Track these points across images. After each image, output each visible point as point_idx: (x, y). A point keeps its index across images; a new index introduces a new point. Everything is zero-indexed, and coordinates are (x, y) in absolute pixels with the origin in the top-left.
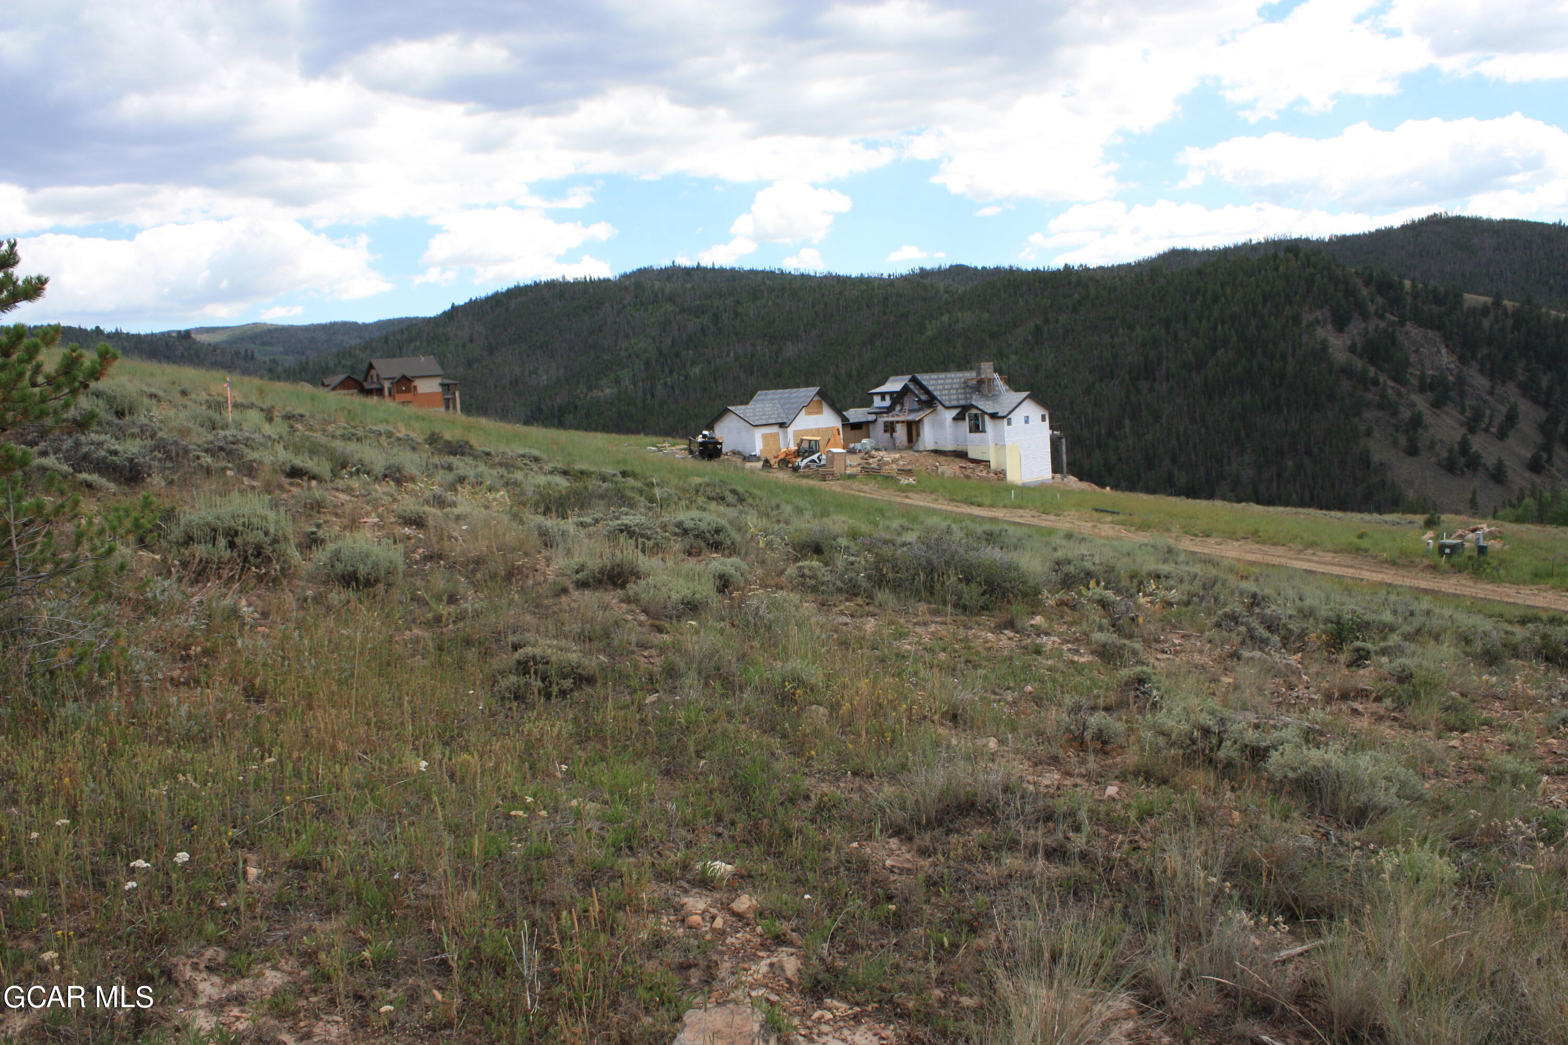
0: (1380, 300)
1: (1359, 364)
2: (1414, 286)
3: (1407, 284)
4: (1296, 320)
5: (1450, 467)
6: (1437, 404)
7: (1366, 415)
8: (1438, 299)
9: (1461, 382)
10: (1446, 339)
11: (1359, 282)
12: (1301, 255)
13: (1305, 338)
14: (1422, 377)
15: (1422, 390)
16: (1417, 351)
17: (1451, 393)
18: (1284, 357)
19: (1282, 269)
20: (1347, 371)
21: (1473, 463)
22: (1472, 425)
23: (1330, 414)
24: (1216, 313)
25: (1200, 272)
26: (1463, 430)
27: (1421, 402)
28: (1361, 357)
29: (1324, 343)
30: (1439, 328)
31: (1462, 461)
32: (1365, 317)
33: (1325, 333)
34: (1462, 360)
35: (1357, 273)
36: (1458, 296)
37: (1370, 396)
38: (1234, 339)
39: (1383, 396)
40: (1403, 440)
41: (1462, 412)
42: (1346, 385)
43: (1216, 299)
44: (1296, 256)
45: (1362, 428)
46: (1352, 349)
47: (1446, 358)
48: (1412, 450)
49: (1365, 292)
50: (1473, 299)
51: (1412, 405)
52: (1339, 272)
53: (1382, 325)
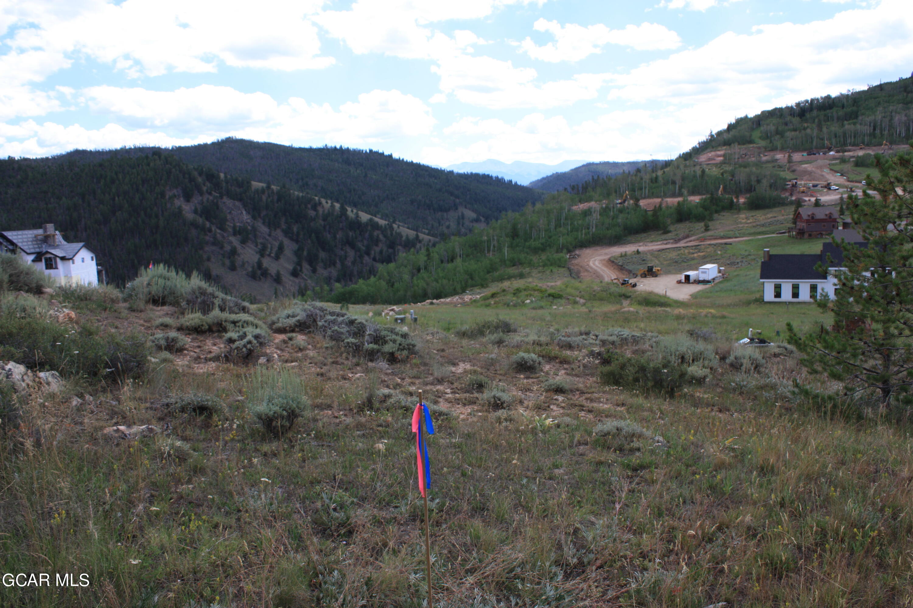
0: (208, 184)
1: (200, 220)
2: (226, 177)
3: (222, 175)
4: (163, 195)
5: (253, 276)
6: (243, 242)
7: (206, 249)
8: (240, 185)
9: (254, 229)
10: (245, 206)
11: (196, 174)
12: (162, 157)
13: (169, 205)
14: (234, 227)
15: (235, 234)
16: (230, 213)
17: (250, 236)
18: (157, 216)
19: (152, 164)
20: (194, 224)
21: (265, 273)
22: (262, 253)
23: (186, 249)
24: (114, 190)
25: (101, 165)
26: (258, 256)
27: (235, 241)
28: (201, 216)
29: (180, 208)
30: (240, 200)
31: (259, 272)
32: (201, 194)
33: (179, 202)
34: (254, 218)
35: (194, 168)
36: (249, 183)
37: (207, 238)
38: (126, 206)
39: (215, 238)
40: (227, 262)
41: (256, 246)
42: (194, 232)
43: (113, 182)
44: (160, 157)
45: (205, 257)
46: (195, 212)
47: (246, 217)
48: (233, 268)
49: (200, 180)
50: (256, 185)
51: (230, 243)
52: (185, 167)
53: (211, 198)
